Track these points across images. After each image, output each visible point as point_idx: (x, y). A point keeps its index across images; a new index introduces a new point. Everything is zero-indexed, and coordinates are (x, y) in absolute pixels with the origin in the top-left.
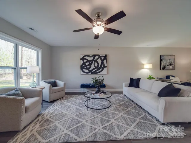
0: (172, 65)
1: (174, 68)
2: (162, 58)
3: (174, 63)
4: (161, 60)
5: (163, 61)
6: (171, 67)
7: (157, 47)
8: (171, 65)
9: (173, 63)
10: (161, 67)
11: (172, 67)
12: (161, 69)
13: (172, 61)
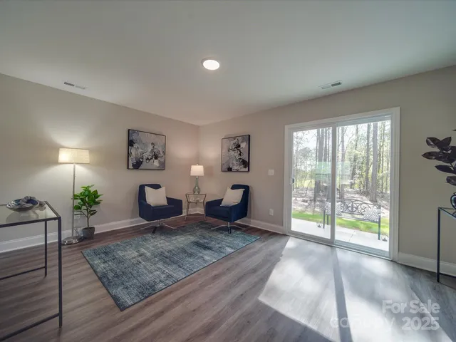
0: (159, 159)
1: (162, 167)
2: (134, 137)
3: (164, 153)
4: (131, 143)
5: (136, 145)
6: (156, 163)
7: (114, 103)
8: (156, 158)
9: (161, 153)
10: (130, 160)
11: (160, 162)
12: (131, 167)
13: (159, 148)
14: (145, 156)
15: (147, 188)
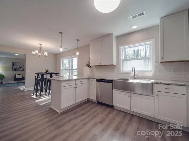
12: (13, 70)
13: (22, 66)
14: (17, 68)
15: (16, 75)
